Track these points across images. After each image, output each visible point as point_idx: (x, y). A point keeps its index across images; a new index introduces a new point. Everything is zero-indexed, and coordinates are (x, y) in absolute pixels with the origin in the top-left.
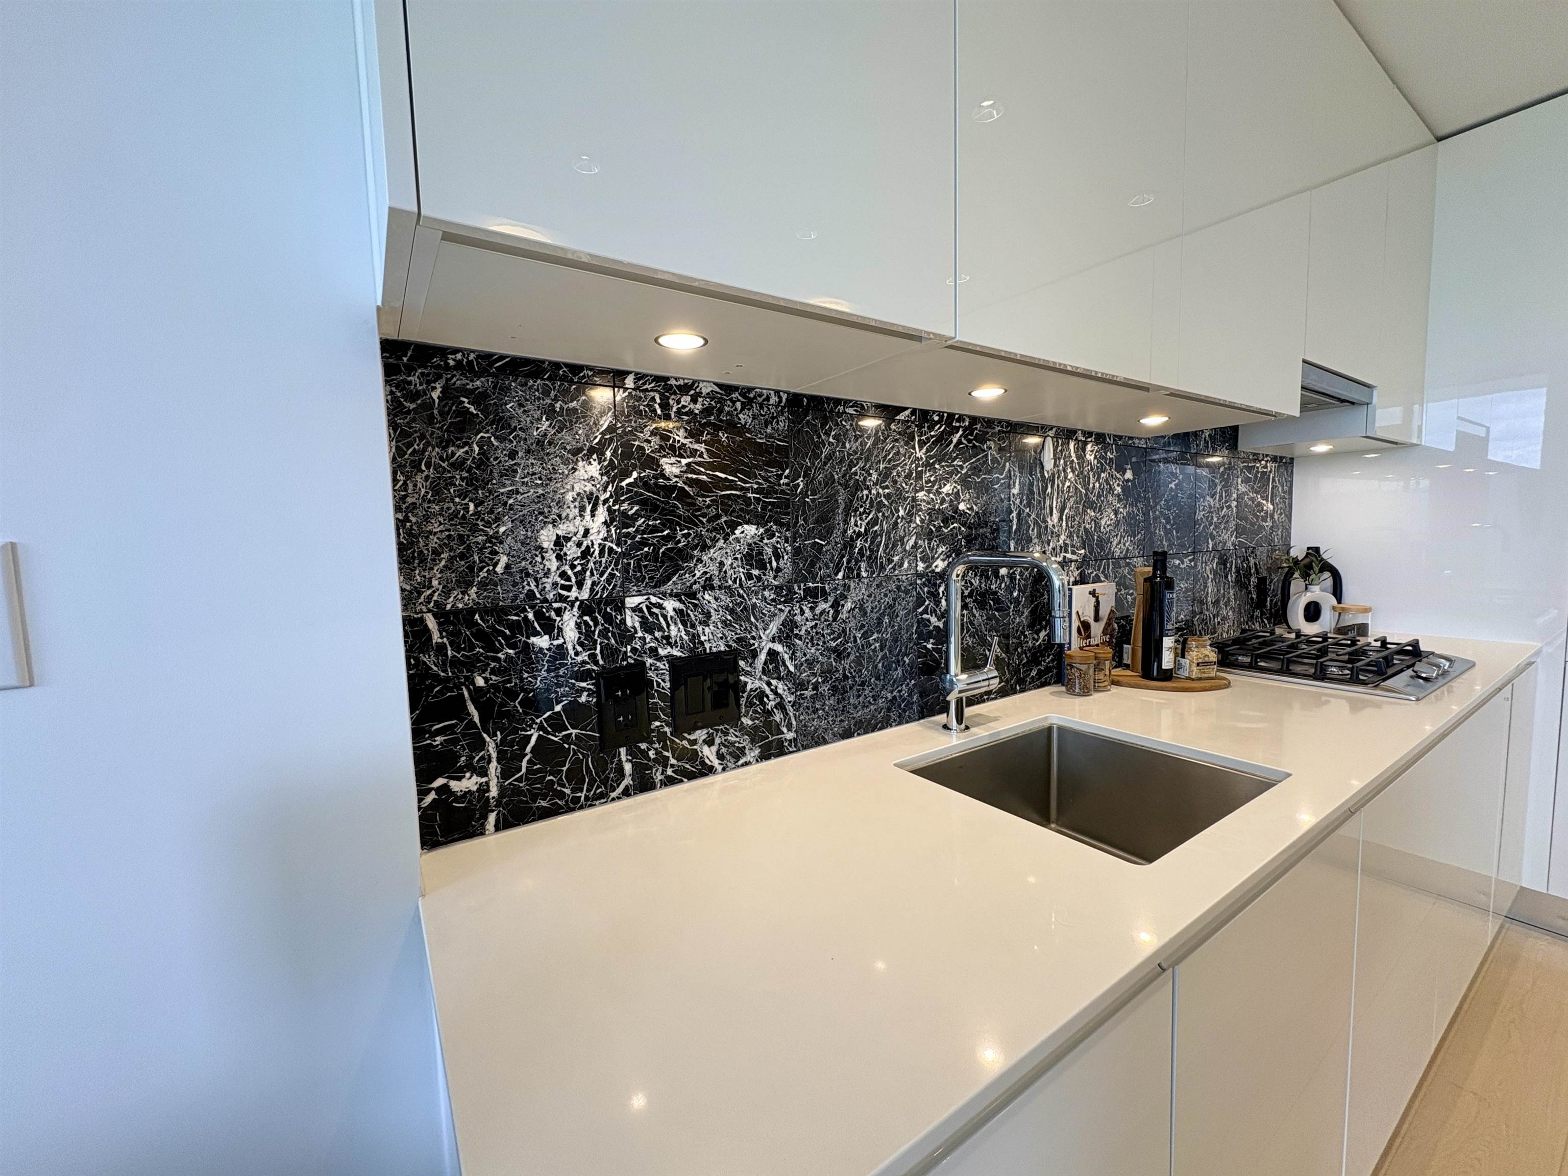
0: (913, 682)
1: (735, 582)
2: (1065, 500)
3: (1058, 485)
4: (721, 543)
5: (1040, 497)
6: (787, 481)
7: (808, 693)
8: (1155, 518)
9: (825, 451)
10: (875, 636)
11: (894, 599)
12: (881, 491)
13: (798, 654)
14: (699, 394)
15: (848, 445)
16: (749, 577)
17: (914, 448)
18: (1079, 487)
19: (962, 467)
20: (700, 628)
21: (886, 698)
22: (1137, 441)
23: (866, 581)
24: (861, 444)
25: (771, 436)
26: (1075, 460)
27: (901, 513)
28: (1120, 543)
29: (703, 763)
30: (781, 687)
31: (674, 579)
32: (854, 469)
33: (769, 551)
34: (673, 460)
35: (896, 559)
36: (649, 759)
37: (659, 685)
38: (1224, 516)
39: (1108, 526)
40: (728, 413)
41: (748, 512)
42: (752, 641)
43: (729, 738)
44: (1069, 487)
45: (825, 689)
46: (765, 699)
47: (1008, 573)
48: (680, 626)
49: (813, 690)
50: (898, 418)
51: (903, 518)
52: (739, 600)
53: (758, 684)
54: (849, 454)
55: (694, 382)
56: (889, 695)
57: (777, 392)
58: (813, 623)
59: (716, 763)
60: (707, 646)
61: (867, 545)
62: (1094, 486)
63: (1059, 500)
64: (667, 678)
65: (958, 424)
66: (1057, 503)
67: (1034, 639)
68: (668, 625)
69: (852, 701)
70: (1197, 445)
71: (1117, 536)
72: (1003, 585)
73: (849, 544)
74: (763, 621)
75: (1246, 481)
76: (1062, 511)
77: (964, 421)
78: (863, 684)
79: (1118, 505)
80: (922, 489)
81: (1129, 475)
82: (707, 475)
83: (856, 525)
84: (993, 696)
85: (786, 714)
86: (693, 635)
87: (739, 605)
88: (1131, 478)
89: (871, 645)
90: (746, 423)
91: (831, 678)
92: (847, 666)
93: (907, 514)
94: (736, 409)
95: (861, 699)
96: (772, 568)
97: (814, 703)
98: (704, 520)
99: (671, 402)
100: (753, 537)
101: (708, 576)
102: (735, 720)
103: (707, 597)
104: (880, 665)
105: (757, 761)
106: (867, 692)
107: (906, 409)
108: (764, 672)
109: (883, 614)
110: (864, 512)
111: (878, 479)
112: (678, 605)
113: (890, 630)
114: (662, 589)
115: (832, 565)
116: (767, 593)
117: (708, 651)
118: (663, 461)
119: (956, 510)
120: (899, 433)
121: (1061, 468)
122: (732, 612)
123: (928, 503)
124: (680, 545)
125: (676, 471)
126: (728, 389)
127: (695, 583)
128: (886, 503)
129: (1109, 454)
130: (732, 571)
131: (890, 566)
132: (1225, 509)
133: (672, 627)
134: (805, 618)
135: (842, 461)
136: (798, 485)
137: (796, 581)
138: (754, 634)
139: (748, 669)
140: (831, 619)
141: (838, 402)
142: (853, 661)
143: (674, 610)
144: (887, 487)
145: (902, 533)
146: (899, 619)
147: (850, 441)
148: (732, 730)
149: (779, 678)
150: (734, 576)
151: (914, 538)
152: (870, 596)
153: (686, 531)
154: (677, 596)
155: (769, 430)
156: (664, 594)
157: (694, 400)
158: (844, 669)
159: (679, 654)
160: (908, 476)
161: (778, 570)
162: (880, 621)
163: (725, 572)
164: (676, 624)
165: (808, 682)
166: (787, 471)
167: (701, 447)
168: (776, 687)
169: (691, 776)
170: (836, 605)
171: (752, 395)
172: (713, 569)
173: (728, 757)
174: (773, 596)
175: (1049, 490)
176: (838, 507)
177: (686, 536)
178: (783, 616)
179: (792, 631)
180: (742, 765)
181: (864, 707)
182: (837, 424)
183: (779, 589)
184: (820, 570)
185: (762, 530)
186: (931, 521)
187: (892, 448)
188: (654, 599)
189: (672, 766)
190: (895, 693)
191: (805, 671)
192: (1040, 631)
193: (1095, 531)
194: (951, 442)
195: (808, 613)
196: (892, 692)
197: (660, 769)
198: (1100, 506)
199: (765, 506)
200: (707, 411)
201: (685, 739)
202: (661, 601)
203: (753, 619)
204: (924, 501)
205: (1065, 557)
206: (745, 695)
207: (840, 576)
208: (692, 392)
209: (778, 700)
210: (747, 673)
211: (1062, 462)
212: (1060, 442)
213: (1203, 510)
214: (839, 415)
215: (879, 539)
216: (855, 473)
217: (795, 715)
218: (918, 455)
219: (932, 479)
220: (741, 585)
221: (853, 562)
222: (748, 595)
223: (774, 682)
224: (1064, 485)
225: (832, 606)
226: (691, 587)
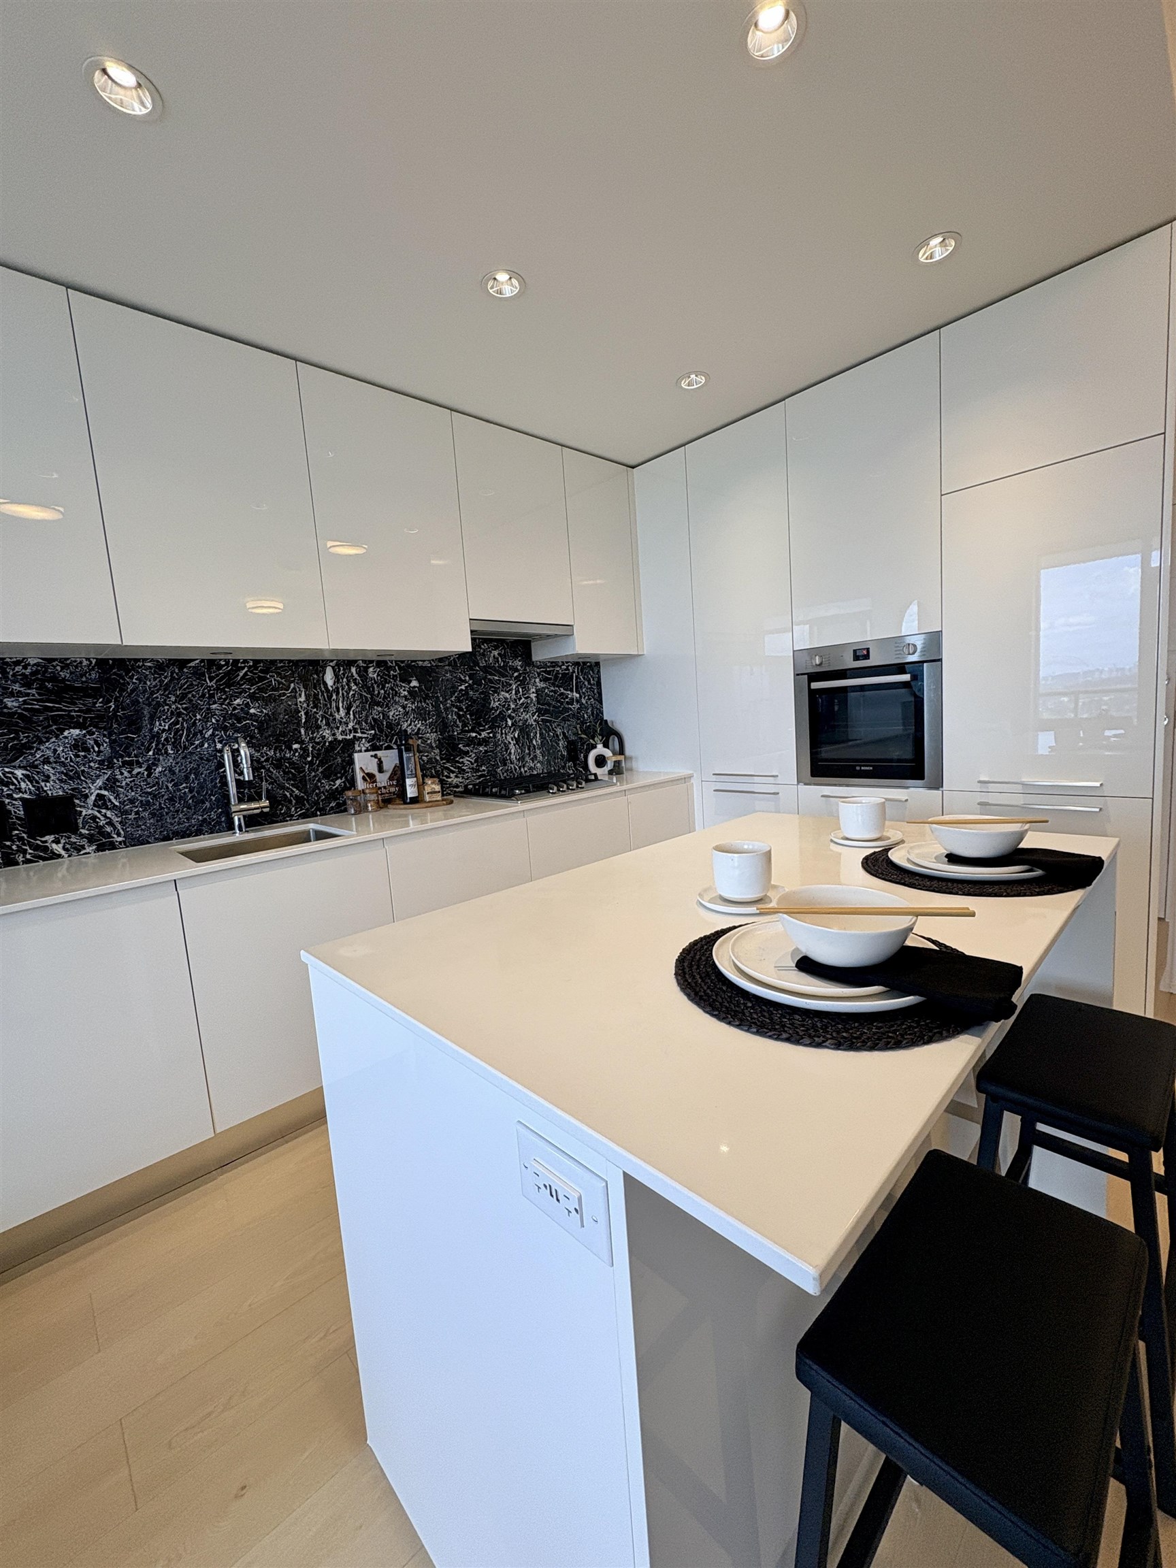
0: (220, 810)
1: (66, 759)
2: (350, 703)
3: (343, 694)
4: (54, 739)
5: (326, 701)
6: (101, 705)
7: (132, 816)
8: (446, 709)
9: (130, 687)
10: (184, 785)
11: (198, 765)
12: (179, 706)
13: (121, 796)
14: (29, 664)
15: (148, 683)
16: (77, 756)
17: (205, 680)
18: (364, 694)
19: (250, 689)
20: (43, 784)
21: (198, 819)
22: (421, 663)
23: (173, 756)
24: (159, 681)
25: (85, 682)
26: (358, 678)
27: (198, 717)
28: (410, 725)
29: (52, 852)
30: (109, 814)
31: (21, 759)
32: (155, 696)
33: (92, 742)
34: (13, 699)
35: (197, 742)
36: (13, 850)
37: (15, 812)
38: (523, 704)
40: (52, 672)
41: (73, 723)
42: (83, 790)
43: (72, 840)
44: (354, 695)
45: (146, 814)
46: (97, 820)
47: (301, 747)
48: (28, 782)
49: (135, 814)
50: (189, 665)
51: (200, 720)
52: (71, 768)
53: (90, 812)
54: (150, 688)
55: (24, 659)
56: (200, 818)
57: (88, 659)
58: (132, 779)
59: (63, 853)
60: (49, 793)
61: (171, 736)
62: (379, 693)
63: (345, 703)
64: (21, 809)
65: (243, 665)
66: (343, 704)
67: (330, 785)
68: (19, 782)
69: (168, 820)
70: (486, 661)
72: (297, 754)
73: (158, 735)
74: (91, 779)
75: (545, 680)
76: (348, 709)
77: (248, 663)
78: (177, 811)
79: (406, 702)
80: (215, 703)
81: (414, 683)
82: (40, 705)
83: (160, 725)
84: (294, 818)
85: (115, 828)
86: (38, 787)
87: (72, 771)
88: (418, 685)
89: (181, 790)
90: (65, 676)
91: (150, 809)
92: (163, 802)
93: (204, 717)
94: (57, 670)
95: (176, 820)
96: (94, 751)
97: (137, 822)
98: (40, 728)
99: (8, 670)
100: (77, 736)
101: (46, 756)
102: (74, 830)
103: (46, 767)
104: (191, 801)
105: (95, 852)
106: (181, 816)
107: (197, 659)
108: (94, 805)
109: (190, 773)
110: (167, 718)
111: (176, 700)
112: (24, 772)
113: (196, 782)
114: (13, 764)
115: (143, 748)
116: (92, 764)
117: (50, 795)
118: (5, 700)
119: (248, 713)
120: (191, 674)
121: (345, 683)
122: (66, 775)
123: (221, 710)
124: (23, 742)
125: (15, 704)
126: (50, 660)
127: (36, 760)
128: (185, 712)
129: (392, 672)
130: (64, 754)
131: (193, 747)
132: (523, 699)
133: (22, 783)
134: (124, 777)
135: (145, 691)
136: (111, 707)
137: (115, 757)
138: (84, 786)
139: (83, 804)
140: (146, 776)
141: (137, 660)
142: (167, 799)
143: (23, 774)
144: (185, 703)
145: (200, 728)
146: (203, 776)
147: (150, 681)
148: (73, 836)
149: (107, 808)
150: (65, 756)
151: (211, 730)
152: (177, 763)
153: (26, 735)
154: (24, 768)
155: (84, 679)
156: (15, 767)
157: (25, 667)
158: (160, 804)
159: (29, 797)
160: (203, 696)
161: (99, 752)
162: (187, 778)
163: (59, 754)
164: (25, 782)
165: (131, 811)
166: (101, 700)
167: (34, 691)
168: (105, 814)
169: (44, 859)
170: (149, 769)
171: (68, 662)
172: (49, 753)
173: (72, 850)
174: (97, 766)
175: (334, 697)
176: (145, 717)
177: (27, 737)
178: (106, 777)
179: (115, 784)
180: (84, 854)
181: (179, 824)
182: (138, 672)
183: (101, 763)
184: (134, 750)
185: (84, 732)
186: (225, 720)
187: (186, 682)
188: (7, 770)
189: (30, 854)
190: (205, 817)
191: (127, 805)
192: (337, 779)
193: (383, 718)
194: (238, 675)
195: (126, 774)
196: (202, 816)
197: (22, 855)
198: (387, 704)
199: (85, 718)
200: (32, 674)
201: (38, 840)
202: (12, 771)
203: (82, 778)
204: (218, 709)
205: (354, 736)
206: (81, 818)
207: (151, 753)
208: (23, 664)
209: (108, 820)
210: (81, 807)
211: (345, 680)
212: (342, 668)
213: (499, 701)
214: (139, 667)
215: (181, 732)
216: (157, 698)
217: (122, 829)
218: (209, 684)
219: (223, 697)
220: (71, 761)
221: (161, 746)
222: (78, 766)
223: (104, 811)
224: (348, 694)
225: (146, 770)
226: (34, 762)
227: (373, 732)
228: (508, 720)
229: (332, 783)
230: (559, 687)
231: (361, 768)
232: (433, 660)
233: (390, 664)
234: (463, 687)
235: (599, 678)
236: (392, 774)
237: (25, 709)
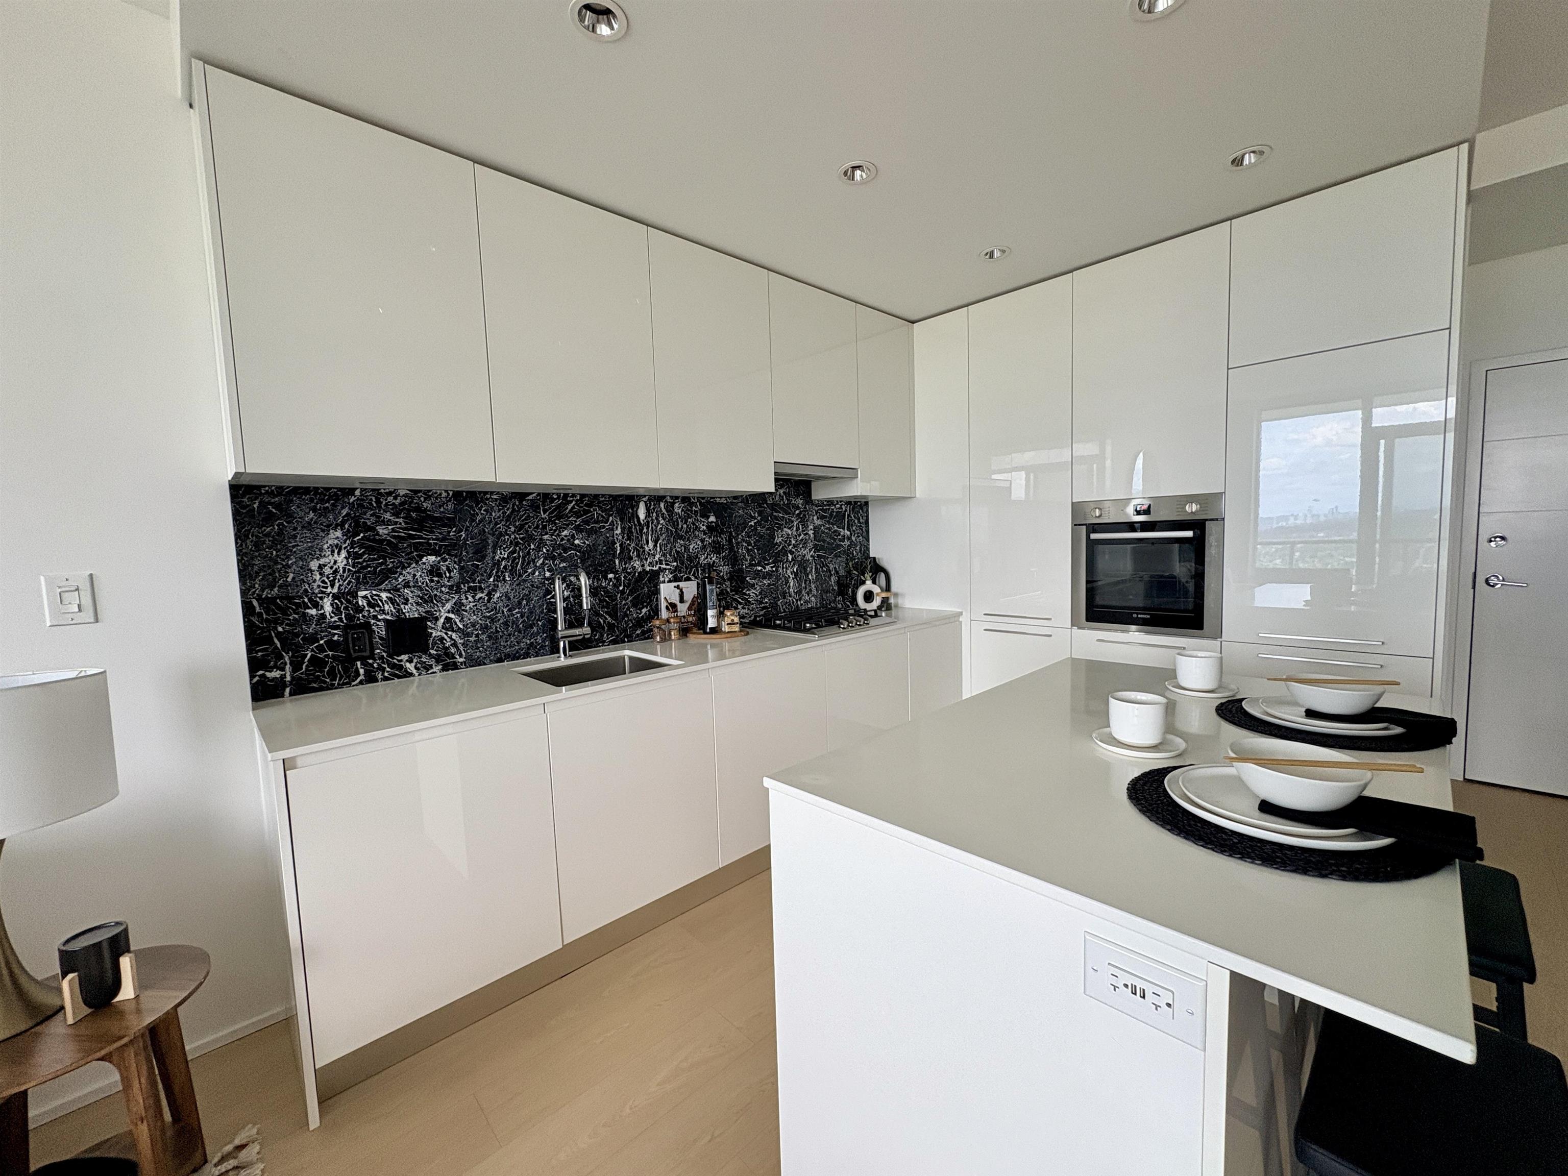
0: (545, 635)
1: (423, 583)
2: (658, 536)
3: (652, 528)
4: (414, 565)
5: (638, 534)
6: (454, 534)
7: (473, 639)
8: (738, 543)
9: (479, 518)
10: (517, 610)
11: (529, 592)
12: (517, 536)
13: (465, 619)
14: (399, 495)
15: (494, 514)
16: (432, 581)
17: (540, 513)
18: (670, 528)
19: (576, 521)
20: (402, 606)
21: (526, 643)
22: (718, 499)
23: (509, 582)
24: (503, 513)
25: (443, 512)
26: (665, 513)
27: (532, 547)
28: (707, 558)
29: (406, 671)
30: (454, 636)
31: (386, 582)
32: (498, 526)
33: (444, 568)
34: (384, 527)
35: (530, 571)
36: (374, 667)
37: (378, 632)
38: (802, 540)
39: (696, 549)
40: (416, 503)
41: (430, 550)
42: (435, 613)
43: (422, 659)
44: (661, 528)
45: (484, 637)
46: (444, 641)
47: (615, 576)
48: (390, 605)
49: (476, 637)
50: (528, 498)
51: (533, 549)
52: (426, 592)
53: (439, 633)
54: (494, 519)
55: (395, 490)
56: (528, 641)
57: (446, 491)
58: (474, 604)
59: (414, 671)
60: (407, 615)
61: (509, 564)
62: (682, 527)
63: (653, 536)
64: (384, 629)
65: (571, 499)
66: (652, 537)
67: (637, 613)
68: (383, 605)
69: (502, 643)
70: (773, 499)
71: (704, 554)
72: (611, 583)
73: (498, 563)
74: (442, 603)
75: (821, 518)
76: (656, 542)
77: (576, 497)
78: (509, 635)
79: (704, 537)
80: (546, 534)
81: (712, 519)
82: (405, 533)
83: (501, 553)
84: (606, 644)
85: (458, 649)
86: (398, 609)
87: (426, 595)
88: (715, 520)
89: (514, 615)
90: (427, 507)
91: (487, 632)
92: (498, 626)
93: (537, 547)
94: (421, 501)
95: (508, 643)
96: (446, 577)
97: (477, 644)
98: (403, 554)
99: (381, 500)
100: (433, 562)
101: (407, 581)
102: (425, 650)
103: (406, 591)
104: (521, 626)
105: (440, 672)
106: (512, 640)
107: (534, 493)
108: (443, 628)
109: (522, 599)
110: (506, 547)
111: (515, 530)
112: (389, 595)
113: (527, 608)
114: (380, 587)
115: (485, 574)
116: (443, 589)
117: (408, 617)
118: (378, 528)
119: (573, 544)
120: (528, 506)
121: (654, 518)
122: (422, 598)
123: (551, 541)
124: (389, 567)
125: (386, 532)
126: (416, 492)
127: (399, 584)
128: (521, 542)
129: (694, 508)
130: (421, 578)
131: (526, 574)
132: (802, 535)
133: (386, 605)
134: (469, 602)
135: (490, 522)
136: (462, 535)
137: (462, 583)
138: (436, 609)
139: (433, 626)
140: (486, 601)
141: (486, 493)
142: (502, 623)
143: (387, 597)
144: (522, 534)
145: (533, 557)
146: (533, 602)
147: (495, 512)
148: (424, 656)
149: (453, 631)
150: (422, 581)
151: (542, 559)
152: (512, 590)
153: (392, 560)
154: (389, 591)
155: (442, 509)
156: (381, 590)
157: (395, 498)
158: (496, 627)
159: (390, 618)
160: (537, 527)
161: (450, 577)
162: (520, 603)
163: (417, 579)
164: (388, 604)
165: (472, 633)
166: (454, 529)
167: (401, 520)
168: (451, 635)
169: (399, 677)
170: (489, 595)
171: (430, 494)
172: (410, 577)
173: (422, 669)
174: (447, 590)
175: (645, 530)
176: (489, 545)
177: (393, 562)
178: (454, 601)
179: (461, 608)
180: (431, 673)
181: (510, 647)
182: (486, 504)
183: (451, 587)
184: (478, 577)
185: (439, 558)
186: (554, 550)
187: (524, 514)
188: (374, 592)
189: (388, 672)
190: (532, 640)
191: (470, 628)
192: (643, 608)
193: (685, 551)
194: (567, 508)
195: (470, 599)
196: (530, 640)
197: (381, 673)
198: (689, 538)
199: (440, 546)
200: (402, 504)
201: (395, 659)
202: (379, 593)
203: (435, 602)
204: (548, 540)
205: (660, 567)
206: (431, 639)
207: (491, 580)
208: (394, 495)
209: (453, 642)
210: (432, 628)
211: (654, 514)
212: (652, 503)
213: (782, 536)
214: (487, 499)
215: (517, 560)
216: (500, 528)
217: (464, 650)
218: (543, 516)
219: (554, 528)
220: (427, 585)
221: (500, 573)
222: (431, 590)
223: (450, 633)
224: (657, 527)
225: (486, 595)
226: (397, 585)
227: (675, 564)
228: (789, 555)
229: (639, 612)
230: (833, 524)
231: (665, 598)
232: (728, 497)
233: (693, 500)
234: (752, 523)
235: (867, 517)
236: (690, 604)
237: (394, 537)
